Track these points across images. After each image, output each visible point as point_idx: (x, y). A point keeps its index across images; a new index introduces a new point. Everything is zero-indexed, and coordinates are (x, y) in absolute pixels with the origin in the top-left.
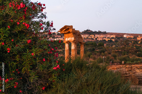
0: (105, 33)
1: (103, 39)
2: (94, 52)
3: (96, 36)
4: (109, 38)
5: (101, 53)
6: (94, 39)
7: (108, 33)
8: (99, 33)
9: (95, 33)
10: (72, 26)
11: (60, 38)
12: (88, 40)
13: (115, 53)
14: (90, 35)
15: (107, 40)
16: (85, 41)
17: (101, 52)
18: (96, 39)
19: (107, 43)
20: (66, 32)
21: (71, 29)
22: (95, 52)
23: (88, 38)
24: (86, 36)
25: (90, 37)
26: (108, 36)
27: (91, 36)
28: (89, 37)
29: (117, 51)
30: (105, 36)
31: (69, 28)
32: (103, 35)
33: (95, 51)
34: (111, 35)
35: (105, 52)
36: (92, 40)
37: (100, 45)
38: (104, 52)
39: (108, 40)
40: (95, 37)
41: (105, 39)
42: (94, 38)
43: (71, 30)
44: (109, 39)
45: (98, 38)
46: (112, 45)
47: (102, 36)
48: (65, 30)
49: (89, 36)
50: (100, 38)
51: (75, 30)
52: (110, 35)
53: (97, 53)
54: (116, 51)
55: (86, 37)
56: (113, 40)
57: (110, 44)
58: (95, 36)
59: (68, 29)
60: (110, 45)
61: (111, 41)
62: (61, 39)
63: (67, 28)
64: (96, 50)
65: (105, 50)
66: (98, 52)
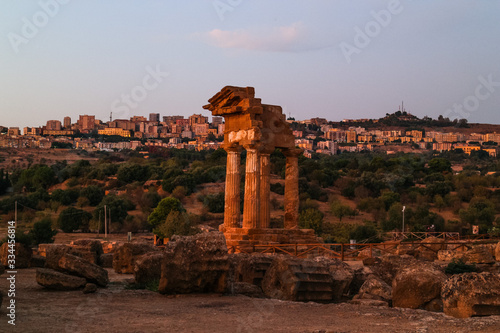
0: (463, 125)
1: (452, 147)
2: (407, 192)
3: (428, 134)
4: (476, 144)
5: (433, 196)
6: (423, 145)
7: (473, 125)
8: (442, 124)
9: (427, 124)
10: (251, 90)
11: (299, 138)
12: (400, 150)
13: (484, 198)
14: (409, 133)
15: (467, 149)
16: (388, 152)
17: (432, 193)
18: (429, 146)
19: (469, 163)
20: (229, 111)
21: (248, 100)
22: (412, 193)
23: (400, 141)
24: (393, 134)
25: (408, 139)
26: (475, 135)
27: (410, 136)
28: (403, 139)
29: (493, 190)
30: (461, 136)
31: (240, 94)
32: (454, 132)
33: (414, 189)
34: (484, 133)
35: (448, 192)
36: (415, 151)
37: (436, 168)
38: (444, 193)
39: (473, 151)
40: (425, 140)
41: (460, 146)
42: (422, 141)
43: (245, 105)
44: (477, 148)
45: (434, 141)
46: (485, 170)
47: (450, 136)
48: (225, 101)
49: (403, 135)
50: (442, 141)
51: (262, 102)
52: (482, 133)
53: (419, 197)
54: (491, 192)
55: (391, 139)
56: (492, 151)
57: (479, 167)
58: (424, 135)
59: (237, 99)
60: (477, 169)
61: (482, 155)
62: (303, 143)
63: (233, 95)
64: (417, 185)
65: (450, 184)
66: (422, 192)
